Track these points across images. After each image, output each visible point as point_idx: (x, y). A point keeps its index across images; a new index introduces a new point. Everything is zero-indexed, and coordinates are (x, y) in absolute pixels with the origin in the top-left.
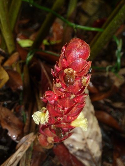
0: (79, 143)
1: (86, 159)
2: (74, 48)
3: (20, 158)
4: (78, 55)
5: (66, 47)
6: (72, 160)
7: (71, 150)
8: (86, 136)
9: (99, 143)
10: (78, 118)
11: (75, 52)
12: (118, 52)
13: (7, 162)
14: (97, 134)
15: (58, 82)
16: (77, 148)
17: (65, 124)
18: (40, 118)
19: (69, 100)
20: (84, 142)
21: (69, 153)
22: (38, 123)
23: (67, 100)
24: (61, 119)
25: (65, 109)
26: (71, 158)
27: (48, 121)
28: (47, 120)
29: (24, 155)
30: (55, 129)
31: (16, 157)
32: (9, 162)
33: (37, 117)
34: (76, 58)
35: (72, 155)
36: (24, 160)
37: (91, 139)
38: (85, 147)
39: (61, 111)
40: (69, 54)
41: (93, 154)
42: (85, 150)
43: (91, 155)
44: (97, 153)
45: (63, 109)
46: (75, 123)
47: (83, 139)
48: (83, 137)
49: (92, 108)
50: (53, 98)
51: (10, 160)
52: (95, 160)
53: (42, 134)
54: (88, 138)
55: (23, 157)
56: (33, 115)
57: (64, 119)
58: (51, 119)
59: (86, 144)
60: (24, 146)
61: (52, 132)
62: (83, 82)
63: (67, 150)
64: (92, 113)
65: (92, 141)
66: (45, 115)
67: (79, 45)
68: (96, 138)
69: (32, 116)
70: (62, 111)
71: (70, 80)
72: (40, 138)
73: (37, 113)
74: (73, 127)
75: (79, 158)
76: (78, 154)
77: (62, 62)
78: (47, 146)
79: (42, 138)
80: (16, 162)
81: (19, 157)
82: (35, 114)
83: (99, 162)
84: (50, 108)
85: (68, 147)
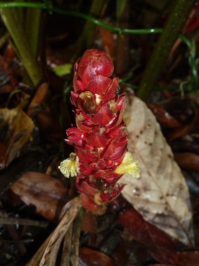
0: (156, 203)
1: (171, 227)
2: (87, 63)
3: (64, 233)
4: (95, 72)
5: (78, 64)
6: (149, 231)
7: (146, 217)
8: (165, 192)
9: (186, 201)
10: (124, 161)
11: (90, 69)
12: (192, 59)
13: (47, 241)
14: (181, 187)
15: (79, 114)
16: (155, 211)
17: (103, 171)
18: (69, 168)
19: (99, 136)
20: (164, 201)
21: (143, 221)
22: (68, 176)
23: (97, 137)
24: (96, 164)
25: (98, 150)
26: (147, 227)
27: (80, 170)
28: (78, 169)
29: (70, 228)
30: (95, 181)
31: (59, 232)
32: (50, 241)
33: (65, 167)
34: (93, 77)
35: (148, 223)
36: (69, 235)
37: (172, 195)
38: (166, 209)
39: (91, 153)
40: (83, 72)
41: (180, 219)
42: (166, 213)
43: (177, 219)
44: (185, 215)
45: (95, 150)
46: (120, 168)
47: (162, 198)
48: (161, 195)
49: (168, 149)
50: (78, 137)
51: (51, 237)
52: (184, 226)
53: (82, 192)
54: (168, 195)
55: (68, 232)
56: (59, 165)
57: (99, 165)
58: (84, 167)
59: (167, 203)
60: (69, 217)
61: (92, 186)
62: (111, 107)
63: (141, 217)
64: (169, 156)
65: (174, 198)
66: (75, 163)
67: (94, 58)
68: (180, 193)
69: (59, 167)
70: (94, 153)
71: (89, 107)
72: (82, 199)
73: (64, 161)
74: (119, 174)
75: (159, 227)
76: (157, 220)
77: (77, 85)
78: (96, 210)
79: (84, 199)
80: (60, 240)
81: (62, 232)
82: (62, 164)
83: (189, 228)
84: (79, 153)
85: (141, 213)
